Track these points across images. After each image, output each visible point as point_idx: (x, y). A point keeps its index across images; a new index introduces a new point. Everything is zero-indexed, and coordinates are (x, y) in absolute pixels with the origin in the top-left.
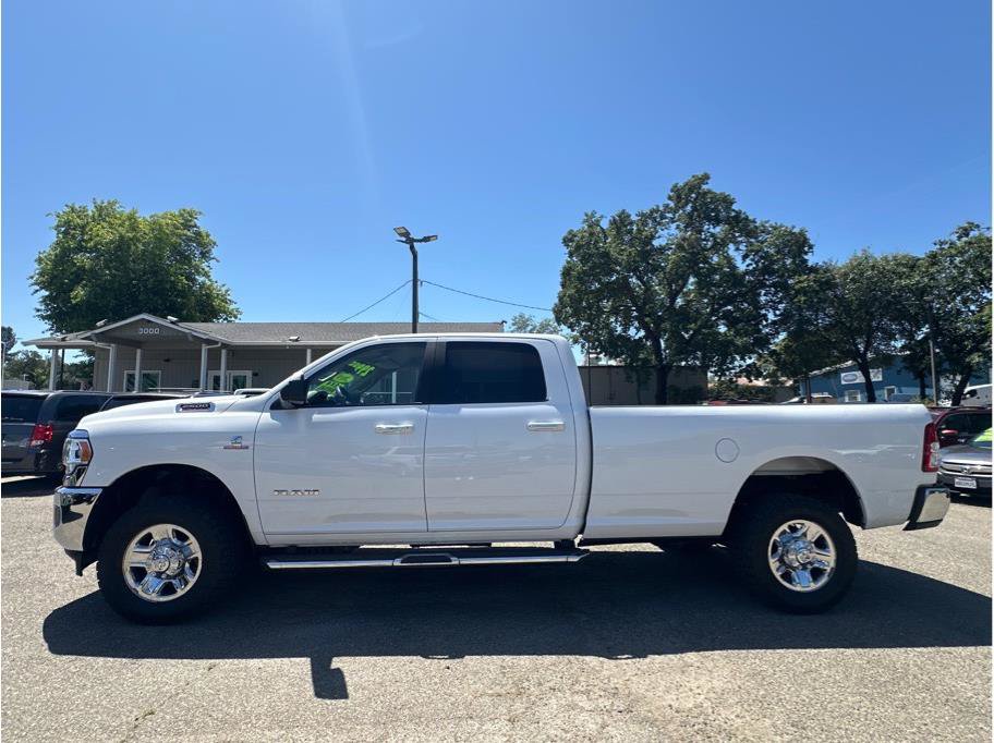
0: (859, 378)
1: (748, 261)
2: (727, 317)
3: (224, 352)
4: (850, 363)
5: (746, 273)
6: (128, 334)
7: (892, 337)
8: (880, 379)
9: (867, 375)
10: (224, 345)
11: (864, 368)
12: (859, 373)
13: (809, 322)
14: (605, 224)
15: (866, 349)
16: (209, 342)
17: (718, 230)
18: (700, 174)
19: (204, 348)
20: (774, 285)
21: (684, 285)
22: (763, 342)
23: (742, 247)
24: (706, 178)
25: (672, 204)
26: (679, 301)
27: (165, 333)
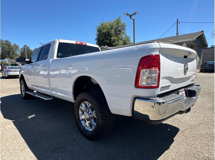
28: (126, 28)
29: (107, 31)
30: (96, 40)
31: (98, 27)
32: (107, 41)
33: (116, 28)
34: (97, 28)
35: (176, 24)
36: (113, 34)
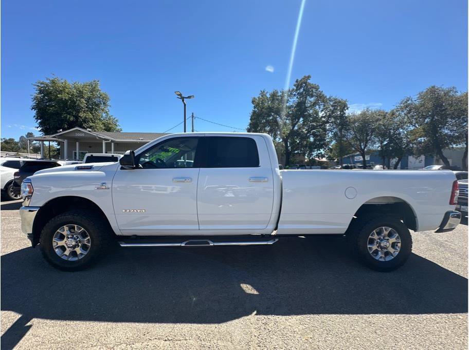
0: (361, 159)
1: (323, 112)
2: (314, 135)
3: (113, 144)
4: (358, 153)
5: (322, 117)
6: (71, 135)
7: (375, 143)
8: (369, 159)
9: (364, 157)
10: (112, 141)
11: (363, 155)
12: (361, 157)
13: (344, 136)
14: (268, 96)
15: (365, 148)
16: (106, 140)
17: (312, 99)
18: (307, 75)
19: (104, 142)
20: (332, 122)
21: (298, 122)
22: (327, 145)
23: (322, 107)
24: (309, 77)
25: (295, 88)
26: (296, 128)
27: (86, 136)
28: (109, 103)
29: (70, 99)
30: (33, 108)
31: (42, 84)
32: (70, 118)
33: (89, 98)
34: (38, 86)
35: (191, 118)
36: (82, 108)
